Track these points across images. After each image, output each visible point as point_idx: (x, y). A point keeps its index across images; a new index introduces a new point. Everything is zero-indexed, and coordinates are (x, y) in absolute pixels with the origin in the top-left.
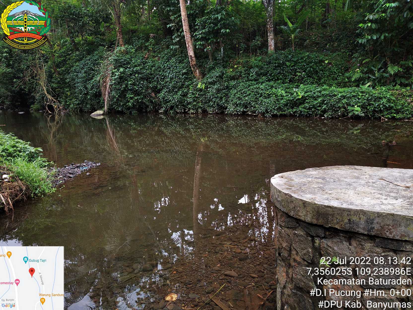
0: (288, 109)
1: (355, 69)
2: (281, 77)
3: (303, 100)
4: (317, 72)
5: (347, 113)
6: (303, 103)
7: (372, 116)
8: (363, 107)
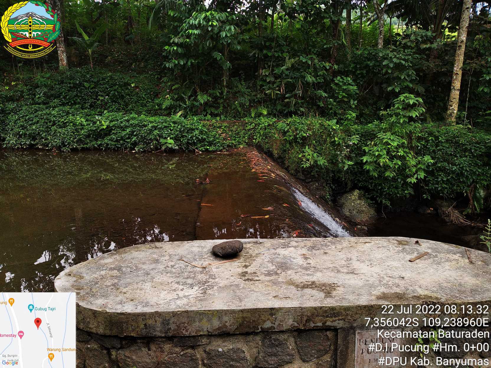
0: (91, 141)
1: (166, 95)
2: (79, 100)
3: (109, 131)
4: (122, 97)
5: (160, 146)
6: (110, 135)
7: (186, 149)
8: (176, 139)
